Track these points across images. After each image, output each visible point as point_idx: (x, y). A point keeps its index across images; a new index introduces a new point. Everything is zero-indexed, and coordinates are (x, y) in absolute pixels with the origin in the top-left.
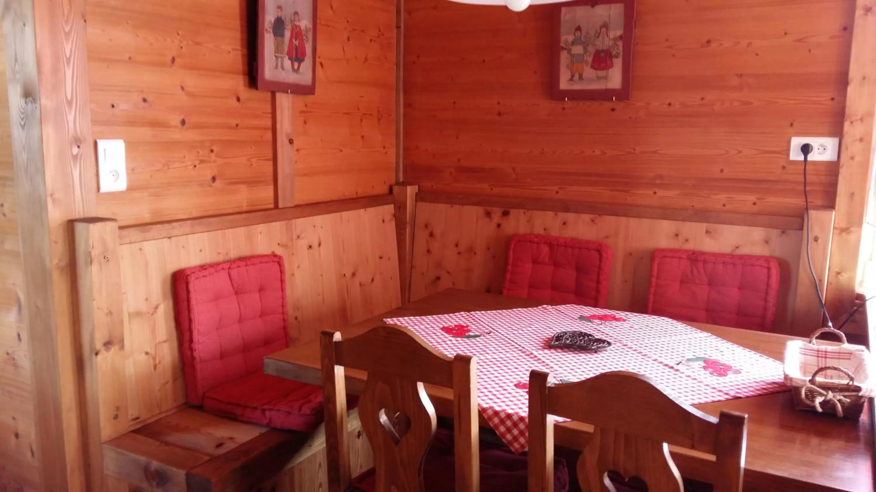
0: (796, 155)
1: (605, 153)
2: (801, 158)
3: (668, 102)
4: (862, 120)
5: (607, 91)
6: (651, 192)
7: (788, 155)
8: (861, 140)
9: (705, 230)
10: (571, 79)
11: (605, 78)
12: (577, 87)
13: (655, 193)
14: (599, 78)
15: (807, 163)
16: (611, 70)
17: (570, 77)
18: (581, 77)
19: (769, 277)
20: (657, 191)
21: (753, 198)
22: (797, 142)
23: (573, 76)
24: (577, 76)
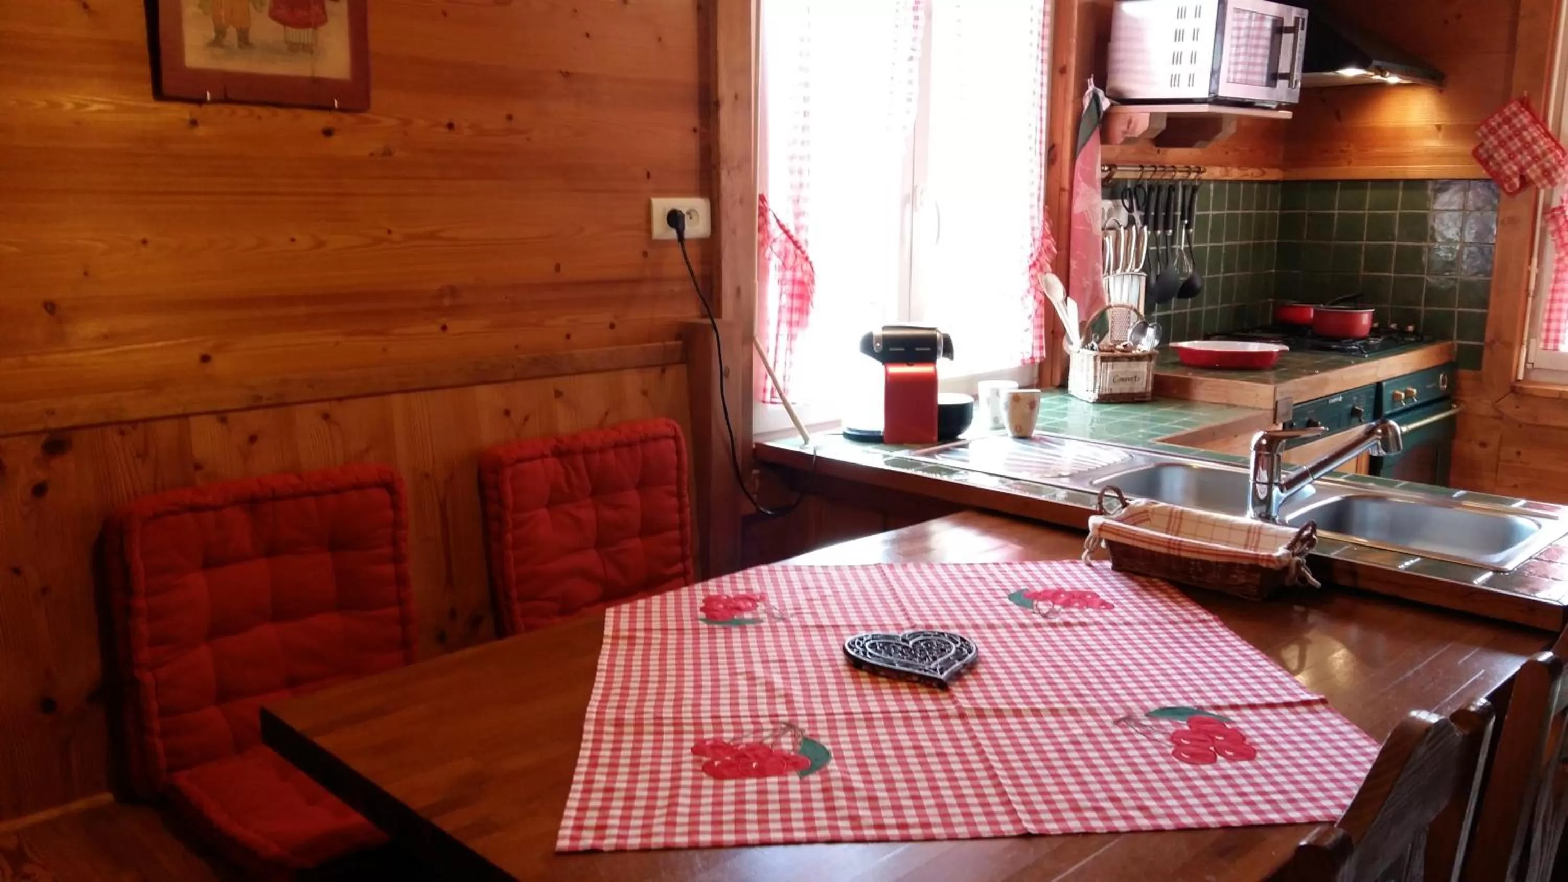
0: (661, 230)
1: (321, 244)
2: (673, 234)
3: (447, 121)
4: (739, 167)
5: (316, 82)
6: (435, 328)
7: (649, 231)
8: (741, 201)
9: (553, 392)
10: (218, 41)
11: (308, 49)
12: (238, 64)
13: (444, 328)
14: (294, 48)
15: (686, 243)
16: (323, 29)
17: (213, 35)
18: (244, 39)
19: (679, 452)
20: (448, 324)
21: (606, 317)
22: (661, 205)
23: (221, 33)
24: (232, 35)
